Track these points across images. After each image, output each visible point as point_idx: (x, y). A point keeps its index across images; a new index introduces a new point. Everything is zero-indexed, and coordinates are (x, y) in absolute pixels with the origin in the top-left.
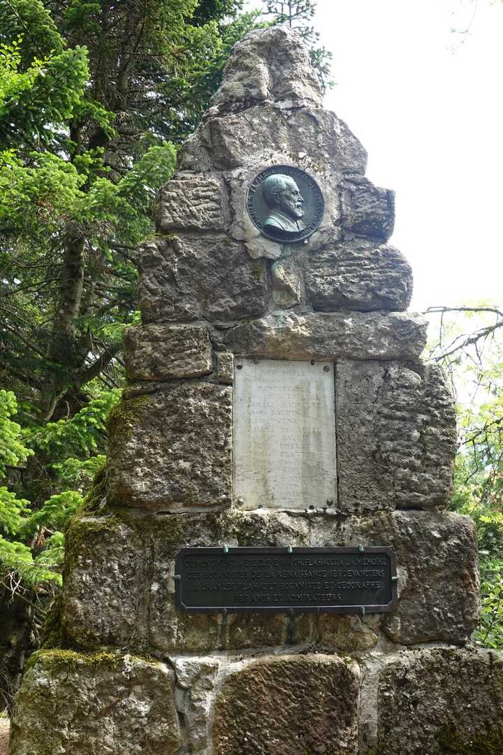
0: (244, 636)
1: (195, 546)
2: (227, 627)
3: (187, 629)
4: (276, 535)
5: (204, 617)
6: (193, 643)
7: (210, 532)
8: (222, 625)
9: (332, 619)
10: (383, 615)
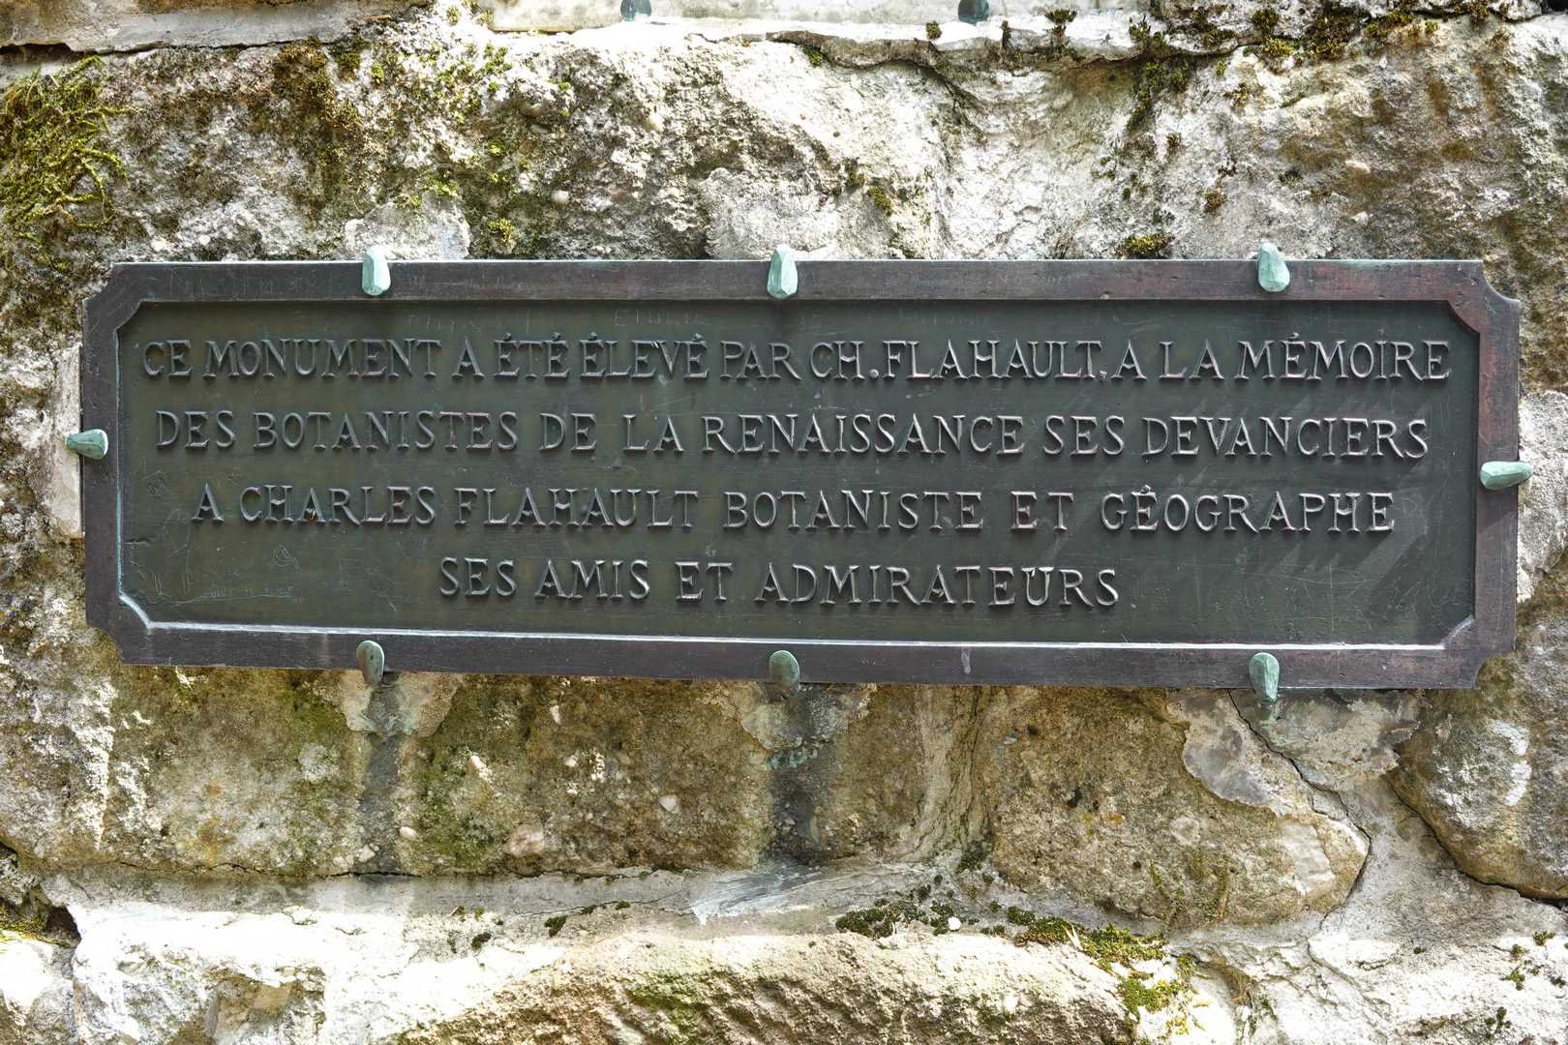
0: (507, 803)
1: (205, 253)
2: (405, 748)
3: (171, 750)
4: (710, 186)
5: (265, 683)
6: (207, 836)
7: (294, 166)
8: (371, 736)
9: (1068, 722)
10: (1409, 710)
